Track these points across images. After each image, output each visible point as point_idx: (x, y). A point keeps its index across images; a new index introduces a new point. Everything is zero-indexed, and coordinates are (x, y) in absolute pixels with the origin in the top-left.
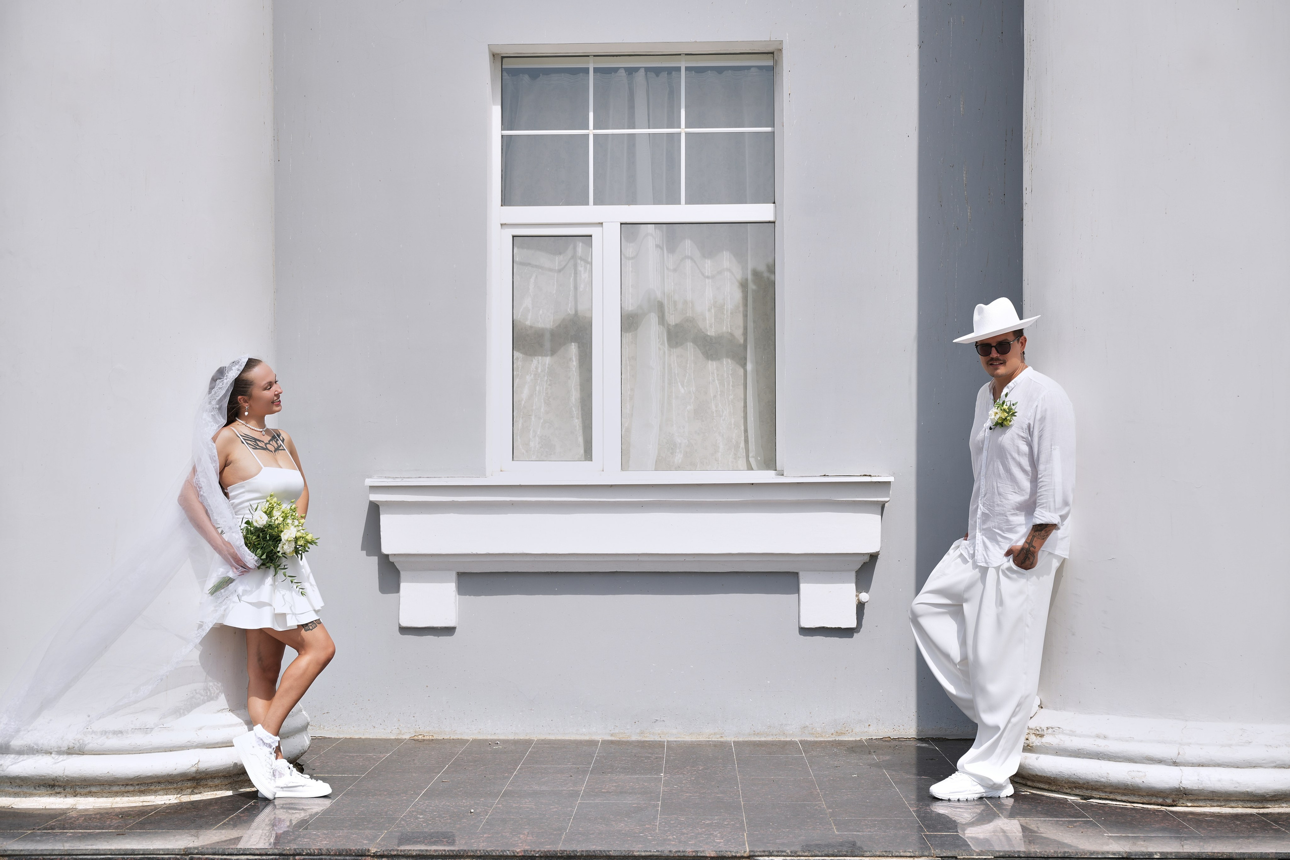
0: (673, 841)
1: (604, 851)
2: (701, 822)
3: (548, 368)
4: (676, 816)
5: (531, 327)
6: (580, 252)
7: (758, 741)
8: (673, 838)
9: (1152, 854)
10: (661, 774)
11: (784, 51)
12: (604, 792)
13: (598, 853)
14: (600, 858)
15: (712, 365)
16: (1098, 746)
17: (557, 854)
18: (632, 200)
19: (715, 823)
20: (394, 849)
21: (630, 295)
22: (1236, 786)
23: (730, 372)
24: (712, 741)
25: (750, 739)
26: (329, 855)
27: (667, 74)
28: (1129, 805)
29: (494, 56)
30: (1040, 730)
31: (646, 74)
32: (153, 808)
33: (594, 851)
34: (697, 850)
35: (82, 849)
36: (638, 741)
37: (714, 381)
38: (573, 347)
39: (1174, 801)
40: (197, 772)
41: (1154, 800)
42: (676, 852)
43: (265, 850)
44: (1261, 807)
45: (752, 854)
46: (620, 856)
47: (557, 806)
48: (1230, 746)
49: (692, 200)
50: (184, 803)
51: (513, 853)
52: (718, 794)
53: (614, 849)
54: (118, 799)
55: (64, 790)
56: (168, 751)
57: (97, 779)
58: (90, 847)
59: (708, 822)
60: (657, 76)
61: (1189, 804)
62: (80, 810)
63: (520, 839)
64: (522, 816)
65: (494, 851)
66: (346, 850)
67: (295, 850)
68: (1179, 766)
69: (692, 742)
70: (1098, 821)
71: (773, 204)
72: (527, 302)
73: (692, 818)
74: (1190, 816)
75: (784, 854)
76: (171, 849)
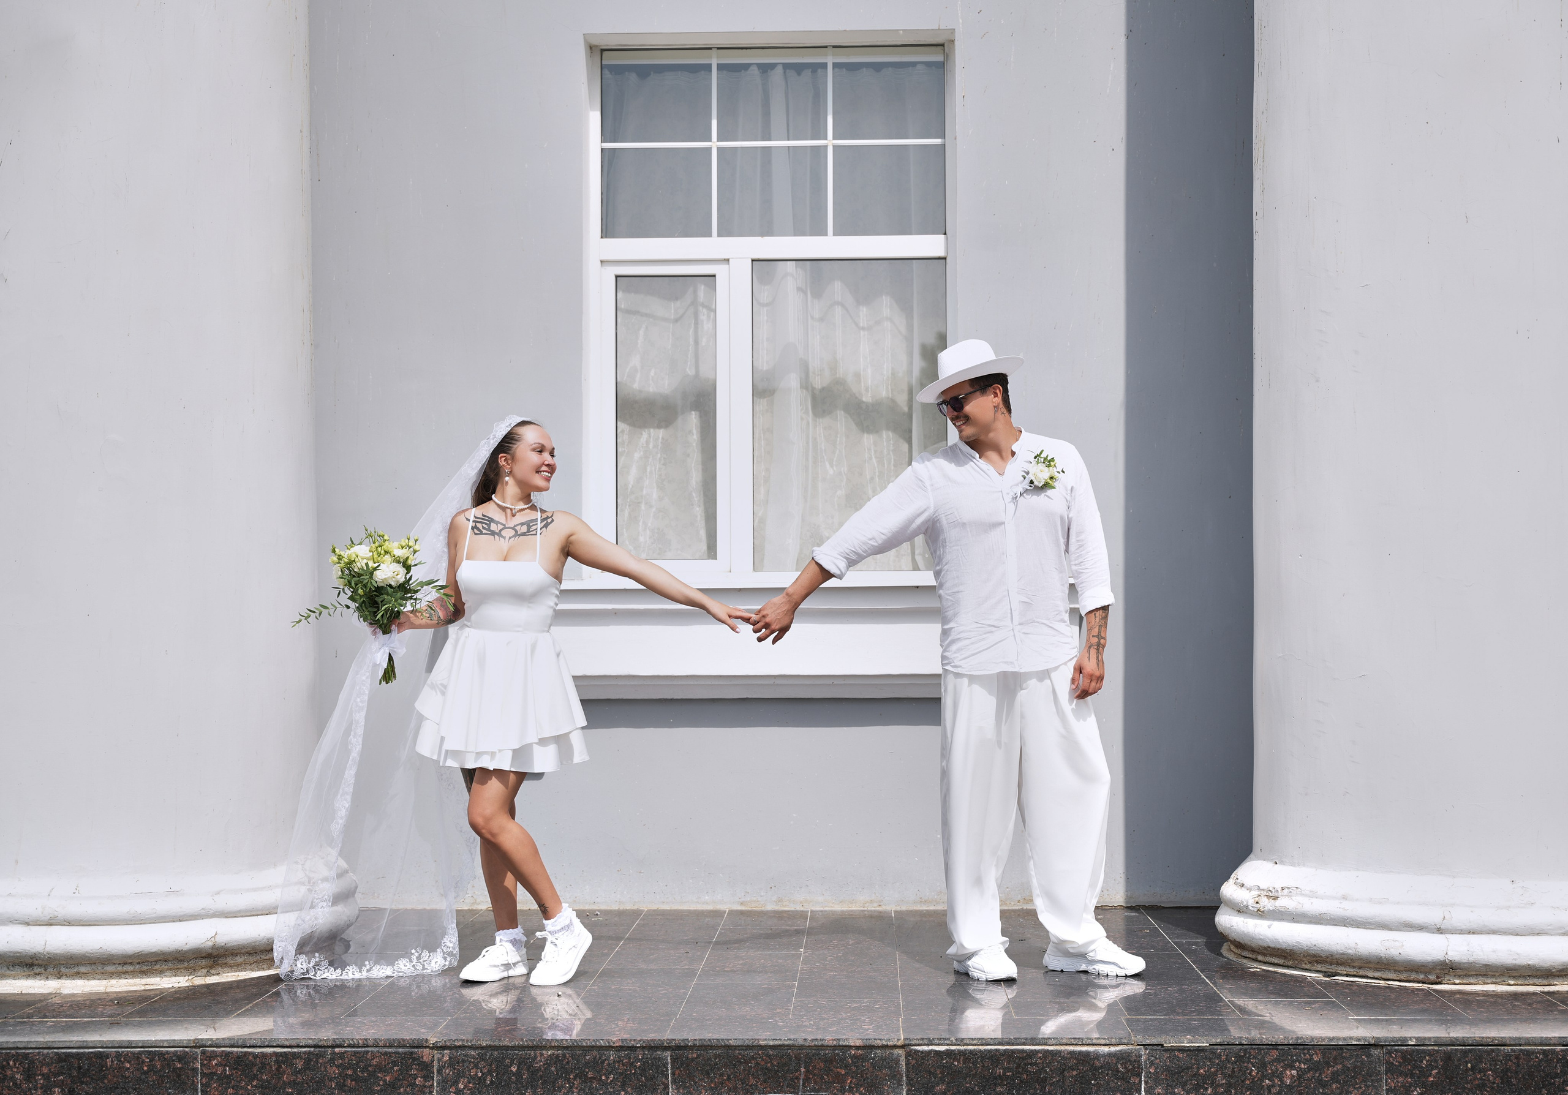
0: (809, 1028)
1: (722, 1040)
2: (846, 1005)
3: (661, 443)
4: (815, 998)
5: (640, 391)
6: (702, 298)
7: (926, 910)
8: (810, 1024)
9: (1405, 1039)
10: (801, 950)
11: (956, 43)
12: (727, 971)
13: (714, 1043)
14: (717, 1048)
15: (868, 439)
16: (1344, 909)
17: (663, 1044)
18: (767, 230)
19: (864, 1006)
20: (458, 1038)
21: (765, 351)
22: (1515, 958)
23: (891, 448)
24: (868, 911)
25: (915, 908)
26: (376, 1046)
27: (811, 72)
28: (1383, 983)
29: (591, 48)
30: (1273, 891)
31: (785, 72)
32: (158, 992)
33: (710, 1040)
34: (839, 1038)
35: (65, 1041)
36: (774, 911)
37: (871, 458)
38: (694, 416)
39: (1438, 977)
40: (214, 947)
41: (1413, 976)
42: (813, 1040)
43: (296, 1041)
44: (1547, 984)
45: (907, 1042)
46: (742, 1046)
47: (666, 987)
48: (1508, 908)
49: (841, 230)
50: (198, 986)
51: (609, 1042)
52: (870, 973)
53: (735, 1038)
54: (113, 982)
55: (45, 970)
56: (177, 921)
57: (87, 956)
58: (75, 1038)
59: (855, 1005)
60: (799, 74)
61: (1457, 981)
62: (66, 996)
63: (618, 1026)
64: (622, 1000)
65: (584, 1040)
66: (399, 1040)
67: (334, 1040)
68: (1445, 933)
69: (842, 911)
70: (1343, 1003)
71: (943, 236)
72: (635, 361)
73: (835, 1001)
74: (1458, 996)
75: (948, 1042)
76: (178, 1040)
